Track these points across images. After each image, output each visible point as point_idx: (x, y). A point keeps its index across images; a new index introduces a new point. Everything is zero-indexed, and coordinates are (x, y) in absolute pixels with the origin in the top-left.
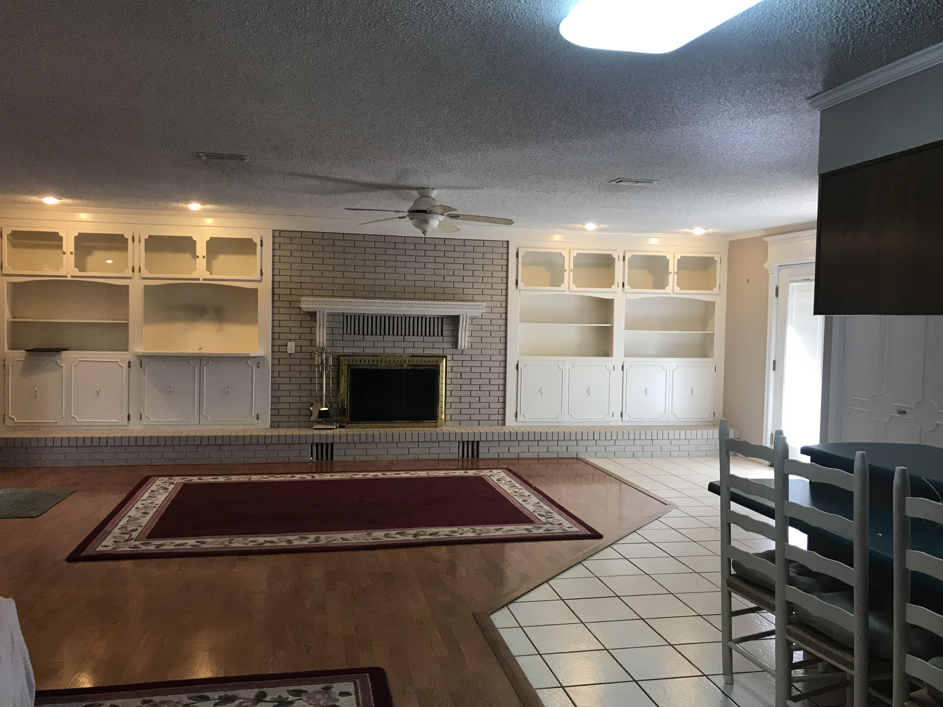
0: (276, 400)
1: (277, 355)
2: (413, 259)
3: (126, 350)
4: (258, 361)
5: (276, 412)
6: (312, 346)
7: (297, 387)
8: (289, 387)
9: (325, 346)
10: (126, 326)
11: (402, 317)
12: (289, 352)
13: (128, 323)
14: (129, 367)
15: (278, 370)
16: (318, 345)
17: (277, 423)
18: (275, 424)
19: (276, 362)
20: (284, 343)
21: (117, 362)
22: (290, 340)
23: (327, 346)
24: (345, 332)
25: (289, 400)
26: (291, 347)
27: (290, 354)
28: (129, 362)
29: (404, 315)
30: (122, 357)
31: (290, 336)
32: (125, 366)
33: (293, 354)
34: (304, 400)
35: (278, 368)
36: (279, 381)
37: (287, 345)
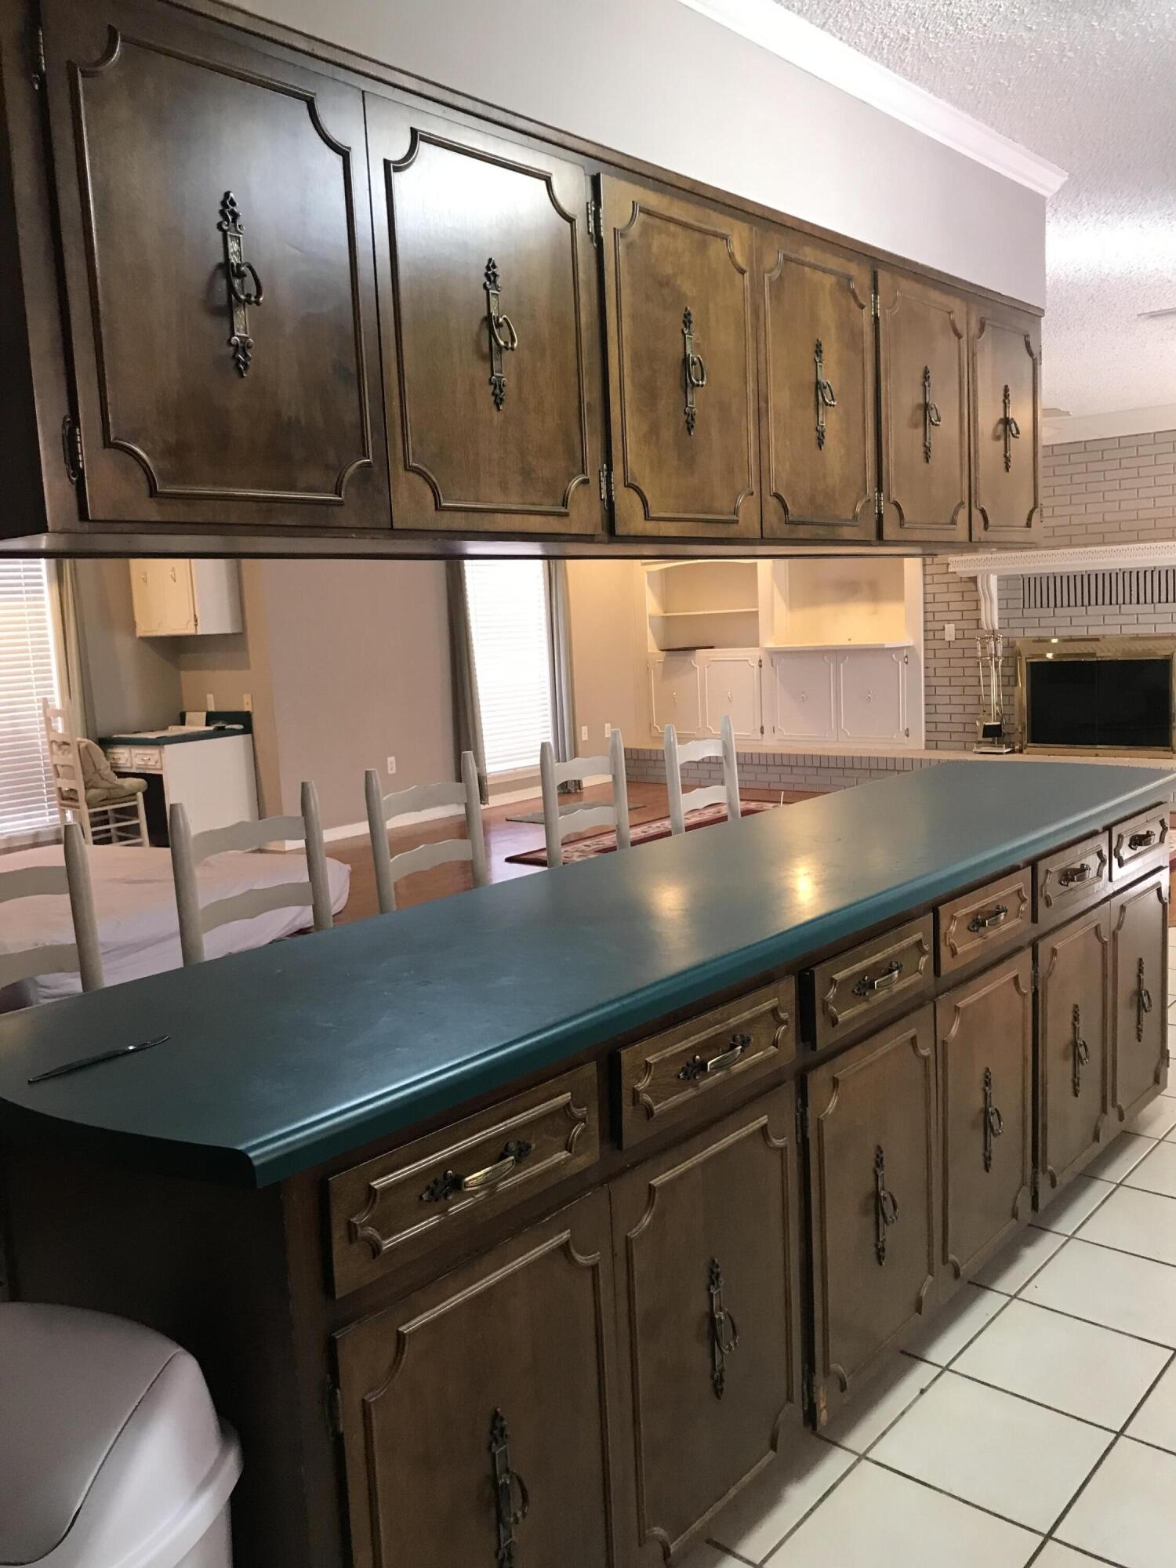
0: (931, 709)
1: (932, 645)
2: (1134, 473)
3: (757, 645)
4: (903, 653)
5: (932, 727)
6: (978, 628)
7: (959, 691)
8: (949, 690)
9: (997, 628)
10: (755, 615)
11: (1117, 574)
12: (947, 639)
13: (758, 611)
14: (760, 666)
15: (934, 666)
16: (985, 628)
17: (935, 743)
18: (931, 744)
19: (931, 654)
20: (938, 626)
21: (747, 660)
22: (949, 621)
23: (1000, 628)
24: (1027, 605)
25: (950, 709)
26: (950, 632)
27: (949, 642)
28: (760, 661)
29: (1120, 570)
30: (751, 655)
31: (949, 616)
32: (756, 665)
33: (953, 642)
34: (969, 709)
35: (933, 663)
36: (934, 681)
37: (944, 630)
